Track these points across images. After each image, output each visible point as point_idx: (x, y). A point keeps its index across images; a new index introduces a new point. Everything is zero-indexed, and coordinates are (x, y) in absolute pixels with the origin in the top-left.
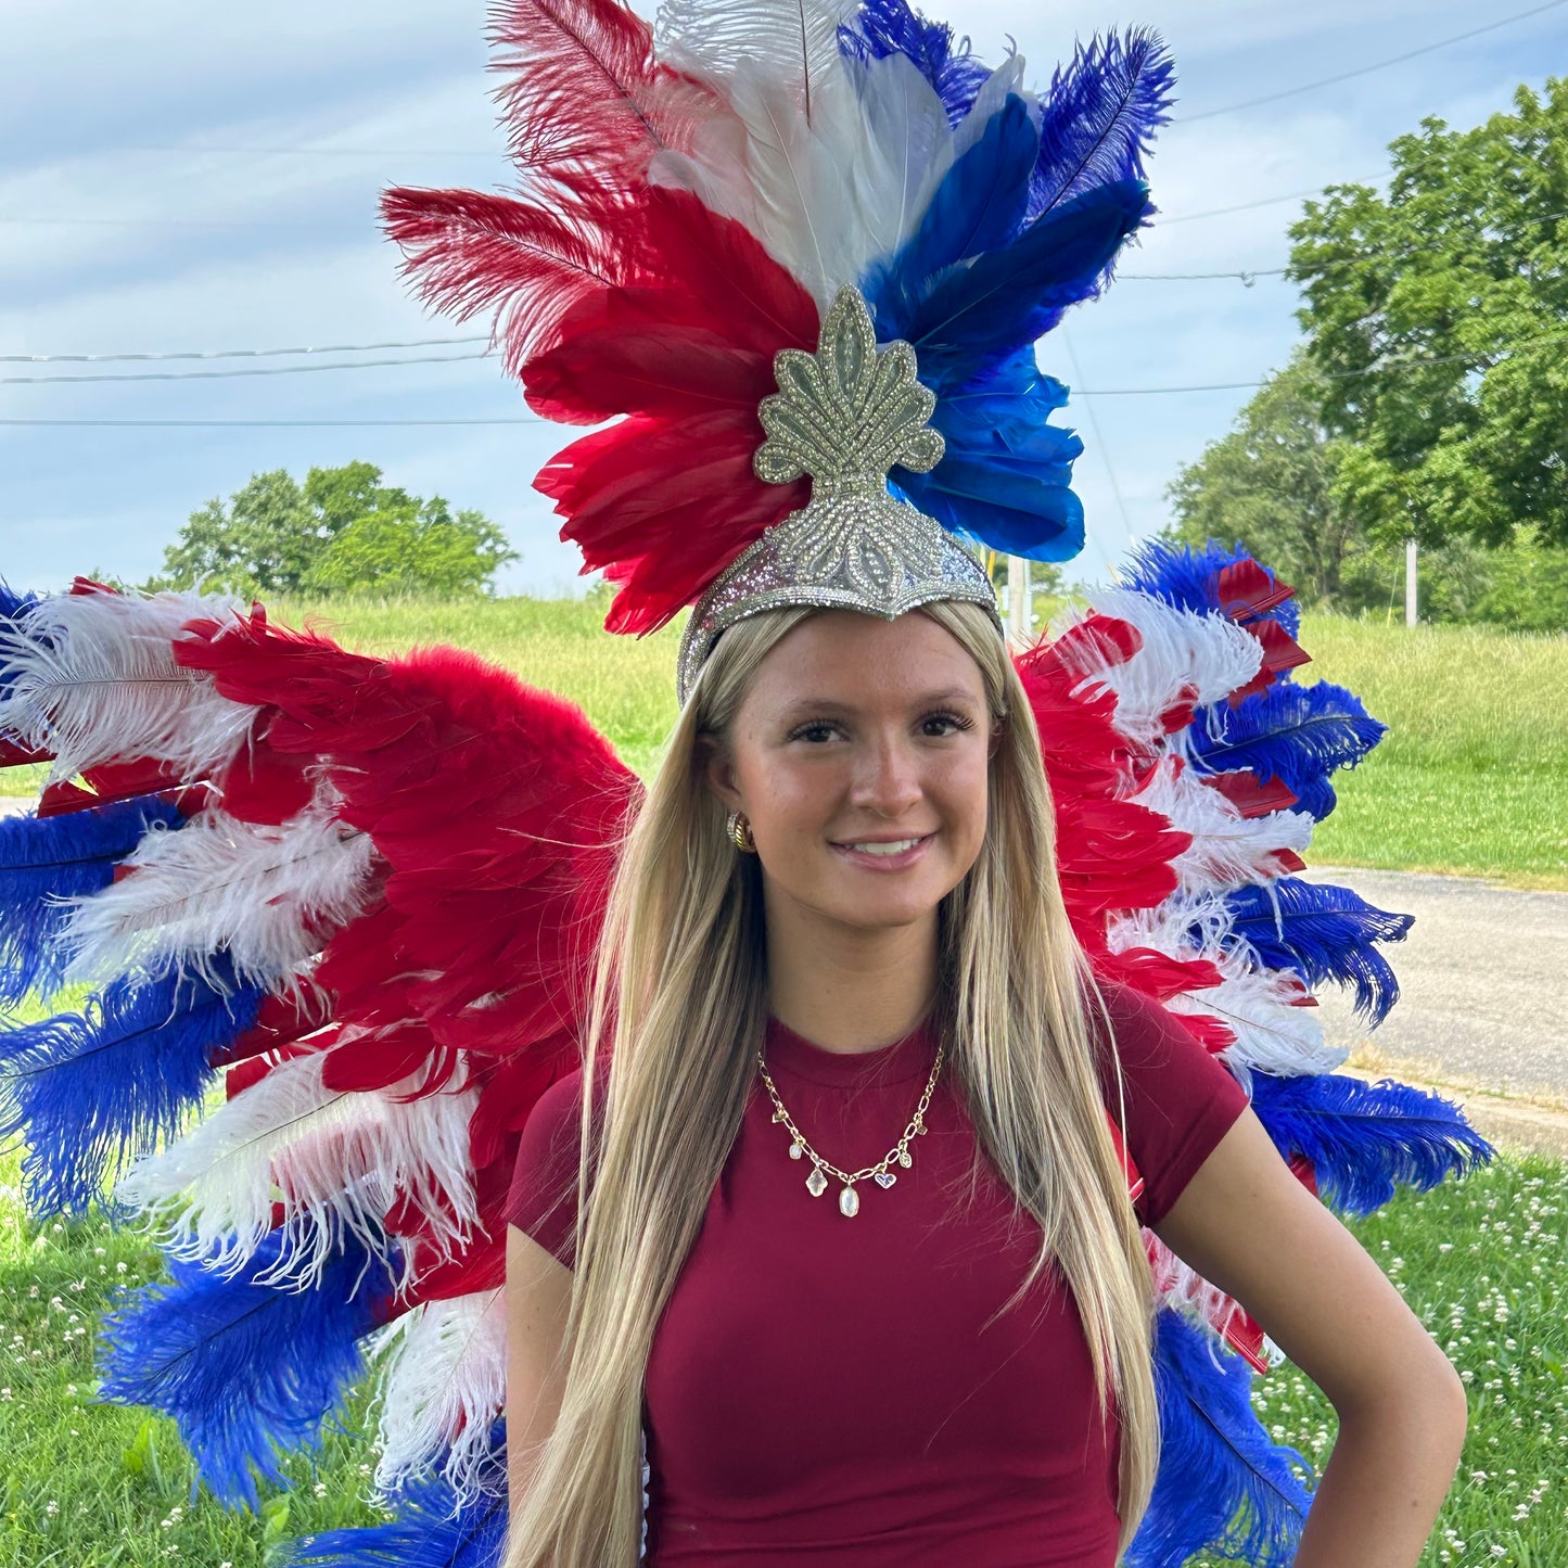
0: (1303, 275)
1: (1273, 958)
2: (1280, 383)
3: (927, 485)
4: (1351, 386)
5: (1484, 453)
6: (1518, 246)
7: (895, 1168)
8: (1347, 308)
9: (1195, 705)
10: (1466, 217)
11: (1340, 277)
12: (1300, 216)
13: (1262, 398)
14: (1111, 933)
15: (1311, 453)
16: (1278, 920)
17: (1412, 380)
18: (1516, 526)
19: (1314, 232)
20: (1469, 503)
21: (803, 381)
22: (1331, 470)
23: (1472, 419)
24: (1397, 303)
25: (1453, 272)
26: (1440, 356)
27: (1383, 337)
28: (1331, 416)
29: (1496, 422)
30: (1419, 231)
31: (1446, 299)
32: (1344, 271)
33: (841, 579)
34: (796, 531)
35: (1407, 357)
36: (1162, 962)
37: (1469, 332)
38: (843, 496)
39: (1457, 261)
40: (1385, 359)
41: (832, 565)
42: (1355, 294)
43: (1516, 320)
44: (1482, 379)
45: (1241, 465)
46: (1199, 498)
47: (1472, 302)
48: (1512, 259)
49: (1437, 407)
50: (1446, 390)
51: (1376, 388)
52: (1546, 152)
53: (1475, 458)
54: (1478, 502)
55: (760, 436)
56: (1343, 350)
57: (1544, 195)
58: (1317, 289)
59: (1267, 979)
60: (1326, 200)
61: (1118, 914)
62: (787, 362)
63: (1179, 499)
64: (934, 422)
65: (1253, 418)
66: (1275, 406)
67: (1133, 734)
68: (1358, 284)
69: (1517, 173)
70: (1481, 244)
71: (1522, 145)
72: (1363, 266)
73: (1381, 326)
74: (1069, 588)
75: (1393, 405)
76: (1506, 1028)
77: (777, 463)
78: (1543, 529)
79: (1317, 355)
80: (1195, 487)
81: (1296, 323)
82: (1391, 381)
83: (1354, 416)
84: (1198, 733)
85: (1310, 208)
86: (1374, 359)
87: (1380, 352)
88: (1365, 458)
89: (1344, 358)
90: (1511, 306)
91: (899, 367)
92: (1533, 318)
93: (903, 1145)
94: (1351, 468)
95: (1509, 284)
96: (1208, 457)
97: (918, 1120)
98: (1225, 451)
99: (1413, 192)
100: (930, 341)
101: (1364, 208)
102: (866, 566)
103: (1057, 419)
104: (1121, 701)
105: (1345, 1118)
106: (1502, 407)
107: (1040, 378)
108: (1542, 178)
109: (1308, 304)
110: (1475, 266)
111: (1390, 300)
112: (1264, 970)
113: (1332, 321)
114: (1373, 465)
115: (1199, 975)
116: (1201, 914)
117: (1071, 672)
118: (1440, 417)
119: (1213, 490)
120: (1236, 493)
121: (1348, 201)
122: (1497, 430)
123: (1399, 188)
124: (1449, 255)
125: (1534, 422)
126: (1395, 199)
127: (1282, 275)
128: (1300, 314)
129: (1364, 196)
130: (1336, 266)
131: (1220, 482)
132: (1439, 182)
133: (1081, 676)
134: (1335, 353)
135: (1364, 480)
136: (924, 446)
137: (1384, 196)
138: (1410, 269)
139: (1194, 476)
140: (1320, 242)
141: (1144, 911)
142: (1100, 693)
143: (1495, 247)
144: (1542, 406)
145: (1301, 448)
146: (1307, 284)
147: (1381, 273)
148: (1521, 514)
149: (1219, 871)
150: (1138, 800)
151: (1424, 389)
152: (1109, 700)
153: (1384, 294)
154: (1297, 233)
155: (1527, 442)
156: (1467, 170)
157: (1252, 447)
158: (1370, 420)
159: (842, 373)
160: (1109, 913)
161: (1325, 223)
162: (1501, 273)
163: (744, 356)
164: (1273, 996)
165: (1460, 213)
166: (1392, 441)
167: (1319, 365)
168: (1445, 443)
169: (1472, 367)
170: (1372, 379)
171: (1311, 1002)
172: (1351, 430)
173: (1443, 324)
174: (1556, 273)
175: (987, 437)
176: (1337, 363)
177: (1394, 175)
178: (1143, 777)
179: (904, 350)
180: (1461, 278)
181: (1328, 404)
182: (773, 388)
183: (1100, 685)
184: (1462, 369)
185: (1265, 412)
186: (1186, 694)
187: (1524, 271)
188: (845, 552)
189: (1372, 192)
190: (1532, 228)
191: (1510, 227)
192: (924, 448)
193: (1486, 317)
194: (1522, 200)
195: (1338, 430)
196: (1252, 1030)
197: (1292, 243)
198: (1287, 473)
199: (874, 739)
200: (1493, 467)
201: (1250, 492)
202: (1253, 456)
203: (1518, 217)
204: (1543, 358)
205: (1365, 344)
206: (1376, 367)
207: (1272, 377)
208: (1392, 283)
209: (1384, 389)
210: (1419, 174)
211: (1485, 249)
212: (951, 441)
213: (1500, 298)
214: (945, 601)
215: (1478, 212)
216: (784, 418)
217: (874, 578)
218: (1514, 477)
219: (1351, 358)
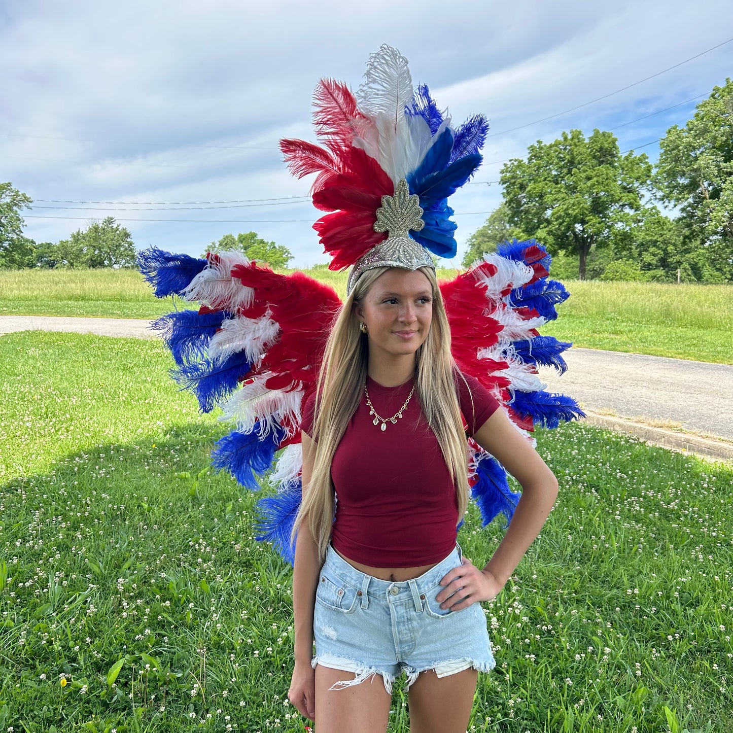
0: (504, 183)
1: (527, 359)
2: (497, 211)
3: (419, 235)
4: (516, 213)
5: (551, 231)
6: (562, 175)
7: (397, 418)
8: (515, 192)
9: (511, 289)
10: (548, 168)
11: (514, 184)
12: (503, 168)
13: (492, 216)
14: (478, 353)
15: (505, 231)
16: (531, 349)
17: (533, 212)
18: (559, 251)
19: (507, 172)
20: (548, 245)
21: (389, 204)
22: (510, 235)
23: (548, 222)
24: (529, 191)
25: (544, 182)
26: (540, 205)
27: (525, 200)
28: (511, 221)
29: (555, 223)
30: (535, 171)
31: (542, 190)
32: (515, 182)
33: (399, 259)
34: (384, 246)
35: (531, 205)
36: (492, 361)
37: (548, 198)
38: (397, 237)
39: (545, 179)
40: (525, 206)
41: (395, 256)
42: (517, 188)
43: (561, 195)
44: (551, 212)
45: (486, 234)
46: (475, 243)
47: (549, 191)
48: (560, 179)
49: (539, 218)
50: (541, 214)
51: (522, 214)
52: (569, 150)
53: (550, 233)
54: (550, 245)
55: (376, 219)
56: (514, 203)
57: (569, 162)
58: (507, 187)
59: (525, 366)
60: (510, 163)
61: (482, 348)
62: (385, 198)
63: (470, 243)
64: (422, 218)
65: (490, 222)
66: (495, 218)
67: (493, 297)
68: (518, 186)
69: (562, 156)
70: (552, 175)
71: (563, 148)
72: (520, 181)
73: (524, 197)
74: (440, 267)
75: (527, 218)
76: (552, 384)
77: (380, 227)
78: (566, 252)
79: (507, 205)
80: (474, 240)
81: (502, 196)
82: (527, 212)
83: (517, 221)
84: (513, 296)
85: (505, 165)
86: (522, 206)
87: (524, 204)
88: (519, 233)
89: (514, 205)
90: (559, 192)
91: (415, 202)
92: (566, 195)
93: (400, 412)
94: (516, 235)
95: (559, 186)
96: (477, 232)
97: (405, 405)
98: (482, 231)
99: (534, 161)
100: (422, 195)
101: (520, 165)
102: (405, 257)
103: (451, 219)
104: (489, 288)
105: (543, 405)
106: (557, 219)
107: (448, 208)
108: (568, 157)
109: (505, 191)
110: (550, 181)
111: (527, 190)
112: (524, 364)
113: (511, 196)
114: (522, 234)
115: (503, 366)
116: (506, 347)
117: (476, 280)
118: (540, 222)
119: (478, 241)
120: (485, 242)
121: (516, 163)
122: (554, 226)
123: (530, 160)
124: (543, 178)
125: (565, 224)
126: (529, 162)
127: (498, 183)
128: (503, 194)
129: (520, 162)
130: (513, 181)
131: (480, 239)
132: (540, 158)
133: (479, 280)
134: (512, 204)
135: (519, 238)
136: (419, 224)
137: (526, 161)
138: (532, 182)
139: (474, 237)
140: (508, 175)
141: (490, 347)
142: (484, 285)
143: (555, 176)
144: (567, 219)
145: (502, 230)
146: (505, 186)
147: (525, 182)
148: (561, 248)
149: (514, 335)
150: (491, 316)
151: (536, 214)
152: (486, 287)
153: (525, 188)
154: (502, 172)
155: (563, 228)
156: (548, 155)
157: (489, 230)
158: (521, 222)
159: (399, 203)
160: (479, 348)
161: (509, 169)
162: (557, 183)
163: (373, 196)
164: (525, 371)
165: (546, 166)
166: (527, 228)
167: (508, 207)
168: (541, 229)
169: (548, 208)
170: (522, 211)
171: (537, 372)
172: (516, 225)
173: (541, 196)
174: (571, 183)
175: (434, 222)
176: (513, 207)
177: (529, 156)
178: (494, 308)
179: (416, 197)
180: (546, 184)
181: (510, 218)
182: (381, 206)
183: (484, 283)
184: (546, 209)
185: (493, 220)
186: (509, 285)
187: (563, 182)
188: (399, 252)
189: (522, 161)
190: (565, 171)
191: (559, 170)
192: (419, 225)
193: (553, 195)
194: (563, 163)
195: (512, 225)
196: (518, 380)
197: (501, 175)
198: (498, 236)
199: (405, 304)
200: (554, 235)
201: (488, 241)
202: (490, 232)
203: (561, 168)
204: (568, 206)
205: (520, 202)
206: (522, 208)
207: (495, 211)
208: (528, 185)
209: (525, 214)
210: (535, 156)
211: (553, 176)
212: (426, 223)
213: (557, 189)
214: (425, 267)
215: (551, 166)
216: (383, 214)
217: (407, 259)
218: (559, 238)
219: (516, 205)
